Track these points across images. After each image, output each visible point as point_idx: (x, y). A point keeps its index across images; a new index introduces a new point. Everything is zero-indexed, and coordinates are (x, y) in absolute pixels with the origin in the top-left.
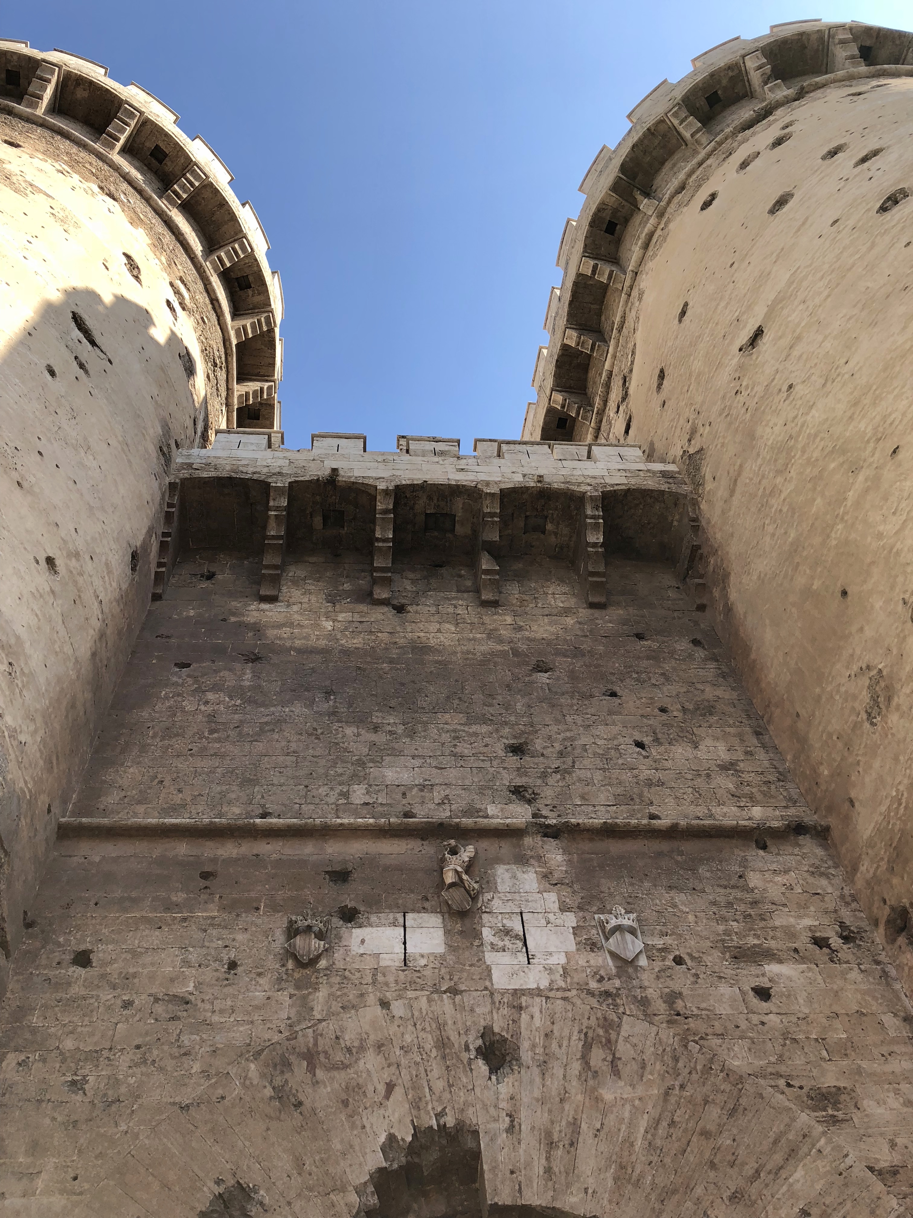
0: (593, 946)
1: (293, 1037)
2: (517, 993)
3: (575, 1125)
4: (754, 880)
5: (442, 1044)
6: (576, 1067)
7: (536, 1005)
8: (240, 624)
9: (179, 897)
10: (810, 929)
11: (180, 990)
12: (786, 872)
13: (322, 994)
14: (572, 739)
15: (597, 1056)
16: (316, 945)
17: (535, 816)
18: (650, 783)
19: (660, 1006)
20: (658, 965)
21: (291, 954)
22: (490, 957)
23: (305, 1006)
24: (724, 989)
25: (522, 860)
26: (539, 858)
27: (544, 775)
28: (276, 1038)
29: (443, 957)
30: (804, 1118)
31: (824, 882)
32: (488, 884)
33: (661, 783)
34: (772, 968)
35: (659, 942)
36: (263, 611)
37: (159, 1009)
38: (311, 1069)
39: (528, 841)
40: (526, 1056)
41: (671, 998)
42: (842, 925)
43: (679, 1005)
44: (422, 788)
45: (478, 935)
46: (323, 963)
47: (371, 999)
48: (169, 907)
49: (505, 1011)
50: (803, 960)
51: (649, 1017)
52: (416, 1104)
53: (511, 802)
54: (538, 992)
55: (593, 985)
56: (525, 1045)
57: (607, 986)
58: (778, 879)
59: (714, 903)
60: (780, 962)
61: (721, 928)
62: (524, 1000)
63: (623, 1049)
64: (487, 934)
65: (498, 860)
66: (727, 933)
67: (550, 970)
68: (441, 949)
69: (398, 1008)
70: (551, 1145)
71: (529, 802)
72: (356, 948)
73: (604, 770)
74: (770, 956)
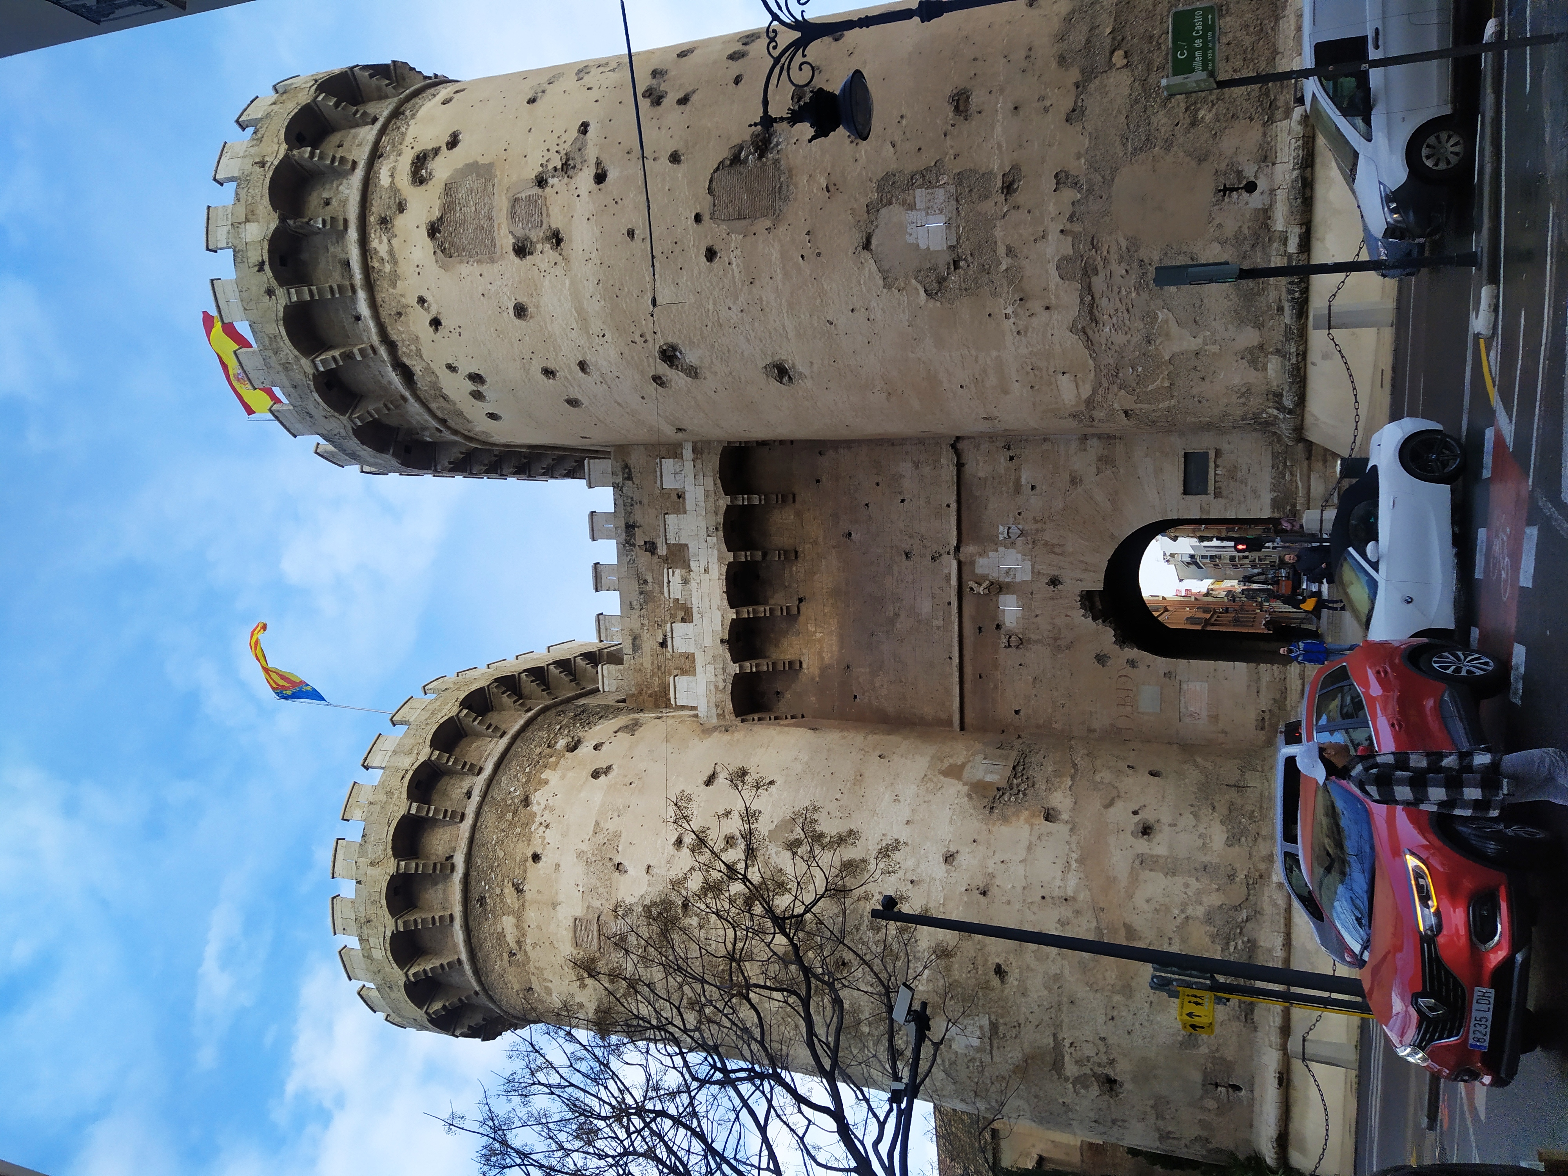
0: (1013, 544)
1: (1049, 645)
2: (1033, 573)
3: (1081, 562)
4: (982, 474)
5: (1052, 599)
6: (1061, 557)
7: (1038, 567)
8: (820, 676)
9: (992, 685)
10: (1005, 460)
11: (1031, 680)
12: (977, 460)
13: (1033, 636)
14: (901, 531)
15: (1056, 550)
16: (1013, 638)
17: (949, 553)
18: (928, 502)
19: (1039, 526)
20: (1021, 522)
21: (1017, 647)
22: (1018, 580)
23: (1037, 642)
24: (1033, 500)
25: (973, 563)
26: (971, 556)
27: (925, 547)
28: (1049, 650)
29: (1018, 596)
30: (1079, 490)
31: (982, 446)
32: (985, 577)
33: (928, 498)
34: (1023, 481)
35: (1012, 519)
36: (808, 666)
37: (1037, 686)
38: (1060, 639)
39: (962, 559)
40: (1056, 573)
41: (1036, 521)
42: (1004, 447)
43: (1039, 519)
44: (933, 597)
45: (1008, 583)
46: (1020, 636)
47: (1035, 620)
48: (996, 687)
49: (1040, 577)
50: (1020, 468)
51: (1043, 530)
52: (1073, 608)
53: (941, 563)
54: (1033, 566)
55: (1030, 546)
56: (1053, 573)
57: (1030, 542)
58: (981, 464)
59: (993, 494)
60: (1020, 477)
61: (1005, 494)
62: (1036, 571)
63: (1055, 541)
64: (1007, 580)
65: (973, 571)
66: (1008, 493)
67: (1024, 560)
68: (1015, 596)
69: (1038, 612)
70: (1086, 570)
71: (940, 555)
72: (1014, 624)
73: (920, 521)
74: (1018, 480)
